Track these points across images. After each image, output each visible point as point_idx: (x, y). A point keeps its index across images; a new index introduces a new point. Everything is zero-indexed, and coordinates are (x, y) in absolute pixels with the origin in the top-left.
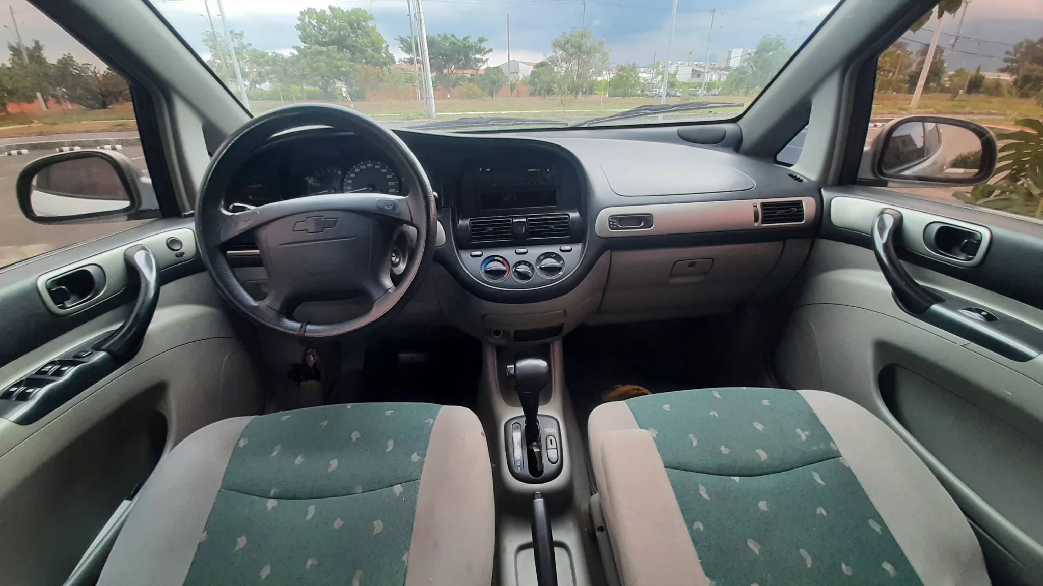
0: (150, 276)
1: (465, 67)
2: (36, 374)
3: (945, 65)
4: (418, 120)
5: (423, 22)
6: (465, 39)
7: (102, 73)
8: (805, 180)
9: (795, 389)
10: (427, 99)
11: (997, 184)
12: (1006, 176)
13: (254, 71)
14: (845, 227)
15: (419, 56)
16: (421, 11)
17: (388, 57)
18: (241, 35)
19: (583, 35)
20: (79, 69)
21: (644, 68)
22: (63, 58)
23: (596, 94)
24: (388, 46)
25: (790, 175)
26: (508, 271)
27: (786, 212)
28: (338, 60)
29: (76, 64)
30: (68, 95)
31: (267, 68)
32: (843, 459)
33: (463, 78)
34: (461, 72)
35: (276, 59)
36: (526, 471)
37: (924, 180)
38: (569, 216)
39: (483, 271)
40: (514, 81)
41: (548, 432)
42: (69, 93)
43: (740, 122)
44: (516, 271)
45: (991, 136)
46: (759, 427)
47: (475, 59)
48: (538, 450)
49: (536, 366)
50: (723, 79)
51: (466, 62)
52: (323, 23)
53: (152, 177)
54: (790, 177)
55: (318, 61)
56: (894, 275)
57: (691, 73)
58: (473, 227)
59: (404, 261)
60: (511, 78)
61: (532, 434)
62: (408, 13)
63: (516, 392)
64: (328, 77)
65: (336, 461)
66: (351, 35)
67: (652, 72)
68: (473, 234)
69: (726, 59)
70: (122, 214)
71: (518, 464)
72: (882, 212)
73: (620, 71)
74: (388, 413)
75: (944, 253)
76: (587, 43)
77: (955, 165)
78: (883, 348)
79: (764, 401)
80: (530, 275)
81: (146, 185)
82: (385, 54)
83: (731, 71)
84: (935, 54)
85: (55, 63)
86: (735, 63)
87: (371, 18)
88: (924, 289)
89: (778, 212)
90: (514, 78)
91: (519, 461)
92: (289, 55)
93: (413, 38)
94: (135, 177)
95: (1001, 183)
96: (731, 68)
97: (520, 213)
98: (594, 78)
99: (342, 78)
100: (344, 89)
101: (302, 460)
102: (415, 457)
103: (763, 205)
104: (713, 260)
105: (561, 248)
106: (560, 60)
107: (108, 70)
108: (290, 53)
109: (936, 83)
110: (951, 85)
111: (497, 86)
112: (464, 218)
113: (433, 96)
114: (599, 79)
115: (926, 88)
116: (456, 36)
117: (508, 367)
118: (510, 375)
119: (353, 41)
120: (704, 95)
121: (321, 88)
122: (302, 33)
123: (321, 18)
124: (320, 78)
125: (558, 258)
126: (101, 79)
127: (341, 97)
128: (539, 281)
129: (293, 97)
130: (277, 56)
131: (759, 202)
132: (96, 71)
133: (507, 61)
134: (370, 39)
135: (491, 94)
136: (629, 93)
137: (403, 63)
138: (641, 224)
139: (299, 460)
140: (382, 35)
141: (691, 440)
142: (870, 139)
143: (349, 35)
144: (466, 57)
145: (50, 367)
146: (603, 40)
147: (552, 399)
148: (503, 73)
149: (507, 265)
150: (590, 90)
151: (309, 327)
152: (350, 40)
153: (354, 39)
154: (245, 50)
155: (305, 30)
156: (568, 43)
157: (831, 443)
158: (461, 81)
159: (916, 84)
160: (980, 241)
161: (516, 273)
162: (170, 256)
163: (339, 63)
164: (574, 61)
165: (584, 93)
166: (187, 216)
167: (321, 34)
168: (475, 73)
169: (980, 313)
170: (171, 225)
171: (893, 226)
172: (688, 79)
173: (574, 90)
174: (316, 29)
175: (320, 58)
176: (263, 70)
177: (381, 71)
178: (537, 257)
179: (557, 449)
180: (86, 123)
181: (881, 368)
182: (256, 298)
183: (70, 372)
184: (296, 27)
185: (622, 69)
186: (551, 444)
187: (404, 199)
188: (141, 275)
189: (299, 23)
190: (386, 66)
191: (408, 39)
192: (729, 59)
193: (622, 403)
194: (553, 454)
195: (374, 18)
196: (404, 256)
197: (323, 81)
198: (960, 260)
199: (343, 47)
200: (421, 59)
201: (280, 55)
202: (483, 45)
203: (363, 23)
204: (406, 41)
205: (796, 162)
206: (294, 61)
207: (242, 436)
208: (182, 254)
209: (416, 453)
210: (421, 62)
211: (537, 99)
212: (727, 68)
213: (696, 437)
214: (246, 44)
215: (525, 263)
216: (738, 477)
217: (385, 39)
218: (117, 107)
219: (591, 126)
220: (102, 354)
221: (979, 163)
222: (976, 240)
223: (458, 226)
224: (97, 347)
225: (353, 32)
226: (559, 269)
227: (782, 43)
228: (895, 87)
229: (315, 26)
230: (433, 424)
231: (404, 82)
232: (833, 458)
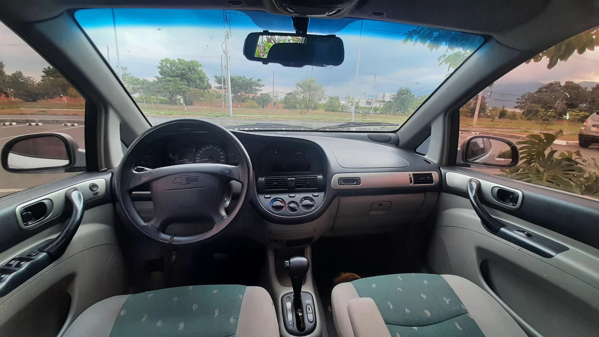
0: (79, 205)
1: (249, 93)
2: (6, 265)
3: (487, 105)
4: (222, 118)
5: (229, 70)
6: (250, 79)
7: (37, 82)
8: (432, 163)
9: (439, 274)
10: (228, 107)
11: (521, 166)
12: (525, 161)
13: (130, 87)
14: (452, 187)
15: (225, 86)
16: (228, 65)
17: (208, 85)
18: (126, 68)
19: (312, 82)
20: (24, 79)
21: (342, 98)
22: (16, 73)
23: (318, 109)
24: (208, 80)
25: (424, 160)
26: (285, 206)
27: (425, 179)
28: (180, 85)
29: (23, 77)
30: (14, 93)
31: (138, 86)
32: (469, 314)
33: (248, 98)
34: (247, 95)
35: (144, 82)
36: (295, 328)
37: (487, 165)
38: (317, 177)
39: (271, 206)
40: (276, 101)
41: (307, 302)
42: (15, 92)
43: (397, 133)
44: (289, 206)
45: (514, 145)
46: (424, 297)
47: (255, 89)
48: (301, 314)
49: (301, 262)
50: (382, 106)
51: (250, 90)
52: (173, 66)
53: (86, 149)
54: (424, 161)
55: (168, 85)
56: (480, 212)
57: (366, 102)
58: (266, 182)
59: (228, 200)
60: (274, 99)
61: (298, 304)
62: (221, 65)
63: (290, 277)
64: (173, 93)
65: (183, 323)
66: (189, 73)
67: (347, 101)
68: (267, 186)
69: (383, 97)
70: (62, 169)
71: (290, 324)
72: (470, 181)
73: (330, 99)
74: (215, 291)
75: (502, 202)
76: (314, 85)
77: (500, 156)
78: (480, 251)
79: (425, 281)
80: (297, 209)
81: (81, 153)
82: (206, 83)
83: (386, 103)
84: (482, 100)
85: (10, 75)
86: (387, 99)
87: (201, 66)
88: (496, 220)
89: (421, 179)
90: (276, 99)
91: (291, 321)
92: (152, 81)
93: (223, 76)
94: (75, 148)
95: (523, 165)
96: (385, 101)
97: (292, 175)
98: (318, 102)
99: (181, 94)
100: (182, 100)
101: (161, 323)
102: (232, 320)
103: (414, 175)
104: (391, 202)
105: (313, 194)
106: (300, 93)
107: (41, 81)
108: (153, 80)
109: (484, 113)
110: (491, 114)
111: (266, 103)
112: (262, 177)
113: (232, 106)
114: (320, 102)
115: (479, 116)
116: (245, 77)
117: (285, 262)
118: (287, 267)
119: (189, 76)
120: (373, 114)
121: (169, 98)
122: (161, 70)
123: (172, 63)
124: (169, 93)
125: (311, 200)
126: (36, 86)
127: (180, 104)
128: (302, 212)
129: (151, 102)
130: (145, 80)
131: (411, 173)
132: (34, 81)
133: (273, 91)
134: (199, 75)
135: (263, 107)
136: (336, 110)
137: (216, 88)
138: (354, 183)
139: (159, 324)
140: (206, 74)
141: (389, 305)
142: (460, 145)
143: (187, 73)
144: (251, 87)
145: (14, 262)
146: (322, 84)
147: (307, 282)
148: (270, 97)
149: (284, 203)
150: (315, 108)
151: (176, 238)
152: (188, 75)
153: (190, 75)
154: (127, 76)
155: (163, 69)
156: (304, 85)
157: (462, 305)
158: (247, 99)
159: (474, 113)
160: (518, 197)
161: (289, 207)
162: (90, 194)
163: (180, 86)
164: (307, 93)
165: (312, 109)
166: (102, 171)
167: (172, 71)
168: (255, 96)
169: (524, 233)
170: (94, 176)
171: (477, 187)
172: (365, 105)
173: (307, 107)
174: (169, 69)
175: (170, 83)
176: (136, 87)
177: (203, 92)
178: (300, 199)
179: (313, 313)
180: (23, 109)
181: (481, 262)
182: (145, 221)
183: (25, 265)
184: (158, 67)
185: (331, 98)
186: (309, 310)
187: (235, 168)
188: (74, 205)
189: (160, 65)
190: (207, 89)
191: (220, 77)
192: (384, 97)
193: (349, 284)
194: (310, 317)
195: (202, 66)
196: (229, 198)
197: (170, 95)
198: (510, 206)
199: (183, 79)
200: (227, 87)
201: (147, 80)
202: (260, 83)
203: (196, 68)
204: (219, 78)
205: (427, 153)
206: (154, 84)
207: (122, 308)
208: (98, 193)
209: (232, 317)
210: (226, 89)
211: (287, 111)
212: (384, 101)
213: (392, 304)
214: (127, 73)
215: (294, 202)
216: (416, 327)
217: (207, 76)
218: (43, 101)
219: (324, 130)
220: (44, 254)
221: (510, 156)
222: (516, 196)
223: (259, 181)
224: (41, 250)
225: (189, 72)
226: (312, 206)
227: (409, 92)
228: (465, 114)
229: (169, 67)
230: (242, 298)
231: (216, 98)
232: (464, 314)
